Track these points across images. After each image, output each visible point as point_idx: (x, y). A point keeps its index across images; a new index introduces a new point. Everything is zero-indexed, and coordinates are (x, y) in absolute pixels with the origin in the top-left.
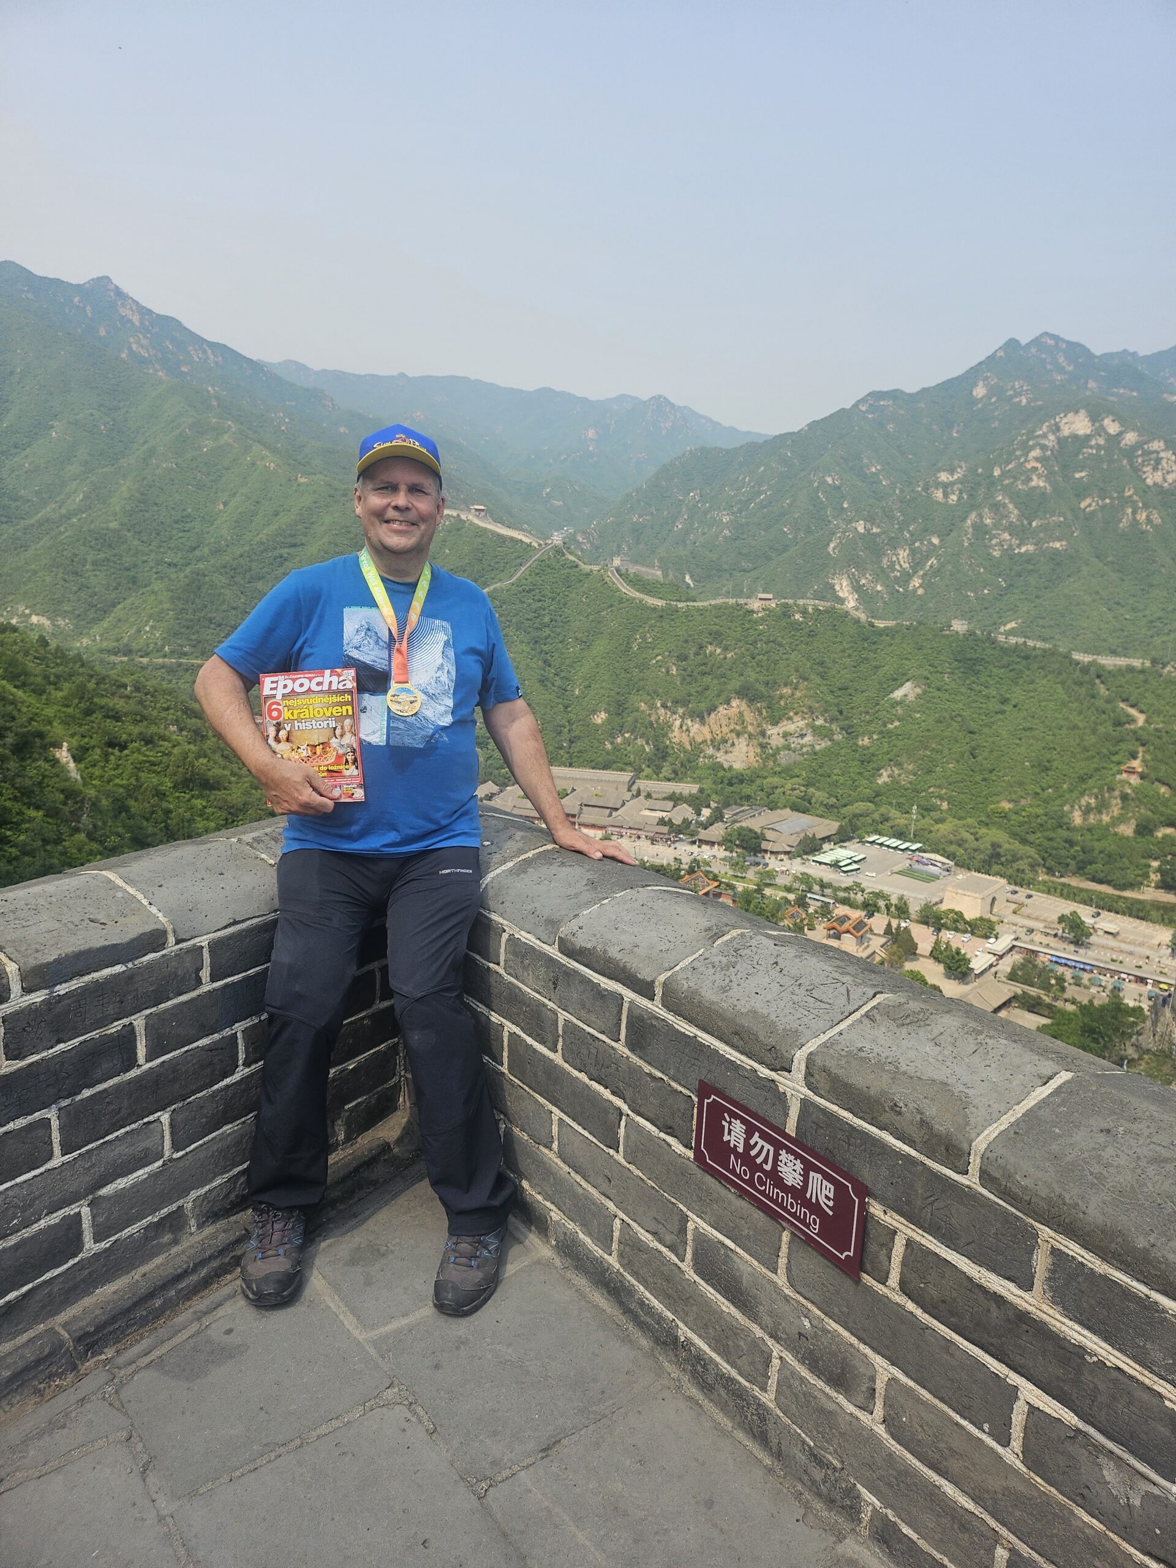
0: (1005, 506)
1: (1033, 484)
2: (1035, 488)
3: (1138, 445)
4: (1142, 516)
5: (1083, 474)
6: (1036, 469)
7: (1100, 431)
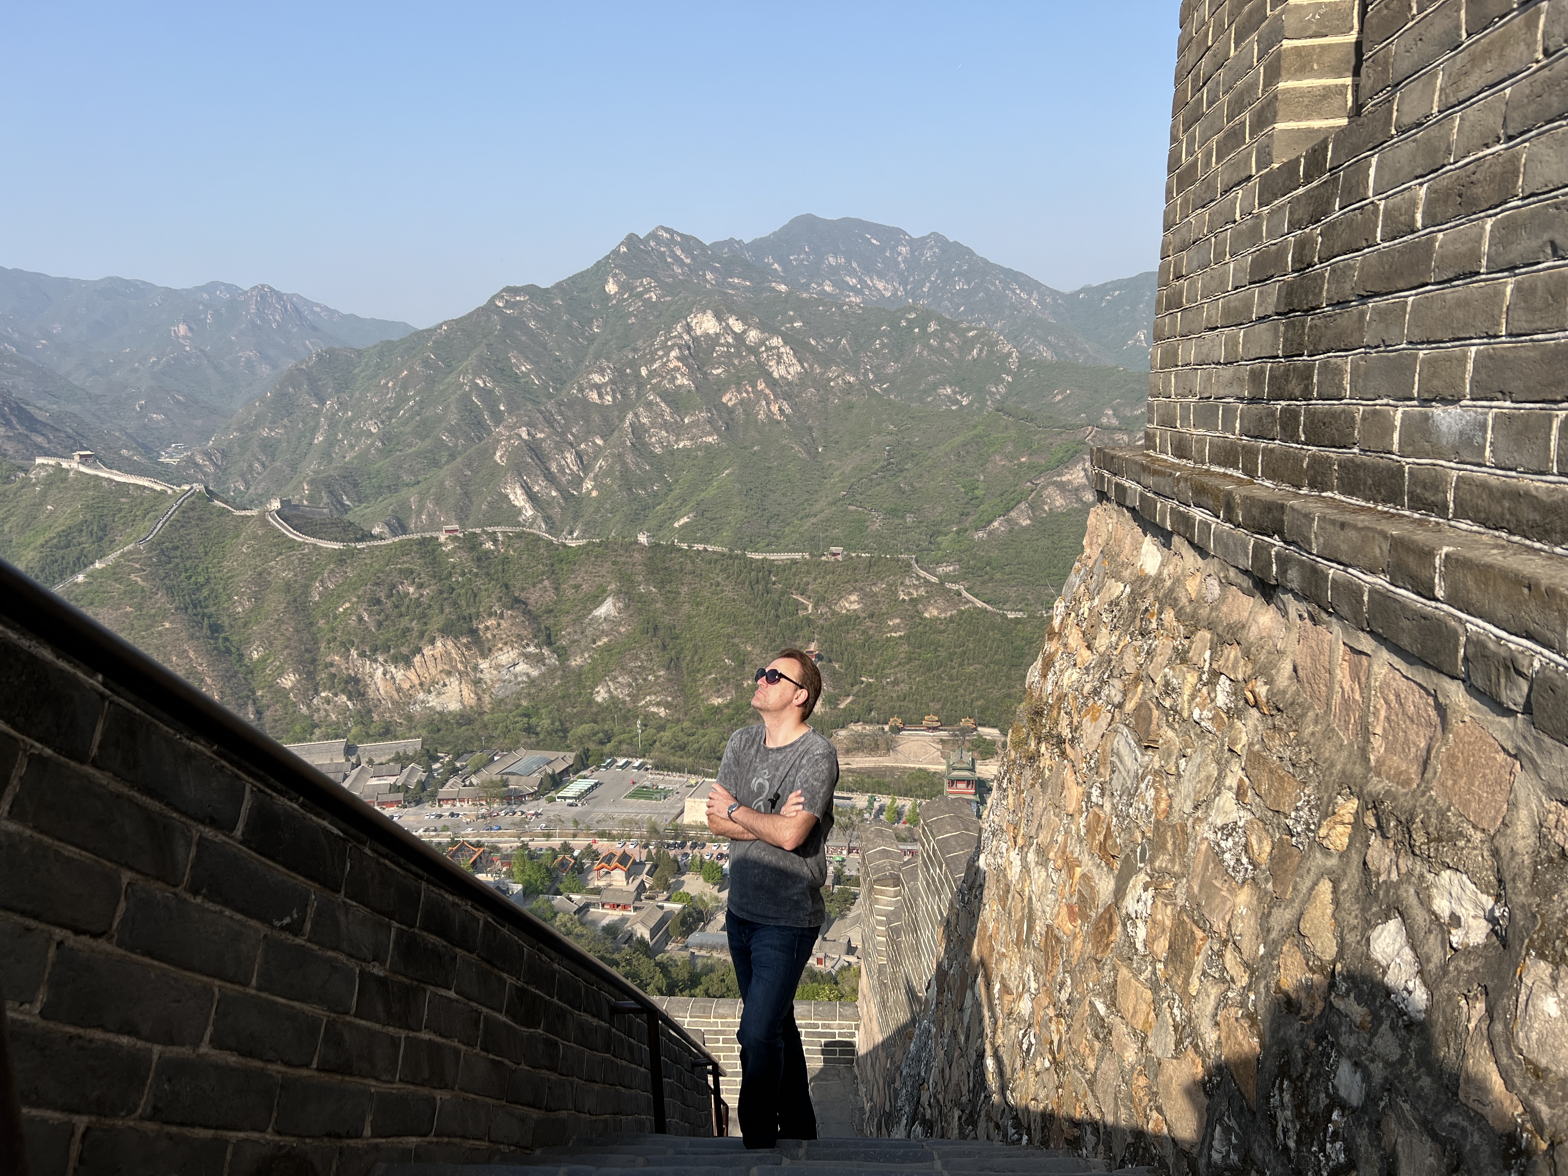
0: (657, 404)
1: (678, 382)
2: (680, 386)
3: (762, 343)
4: (775, 408)
5: (720, 371)
6: (679, 369)
7: (728, 329)
